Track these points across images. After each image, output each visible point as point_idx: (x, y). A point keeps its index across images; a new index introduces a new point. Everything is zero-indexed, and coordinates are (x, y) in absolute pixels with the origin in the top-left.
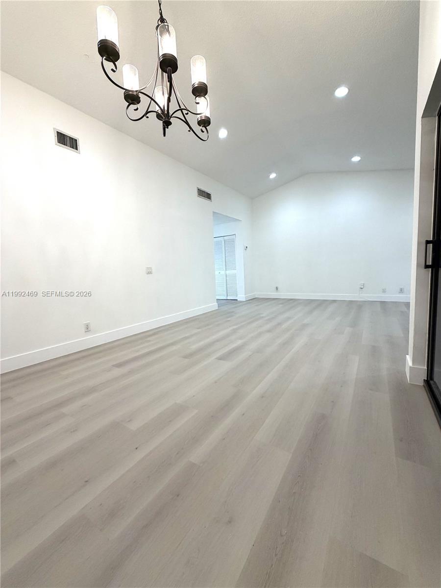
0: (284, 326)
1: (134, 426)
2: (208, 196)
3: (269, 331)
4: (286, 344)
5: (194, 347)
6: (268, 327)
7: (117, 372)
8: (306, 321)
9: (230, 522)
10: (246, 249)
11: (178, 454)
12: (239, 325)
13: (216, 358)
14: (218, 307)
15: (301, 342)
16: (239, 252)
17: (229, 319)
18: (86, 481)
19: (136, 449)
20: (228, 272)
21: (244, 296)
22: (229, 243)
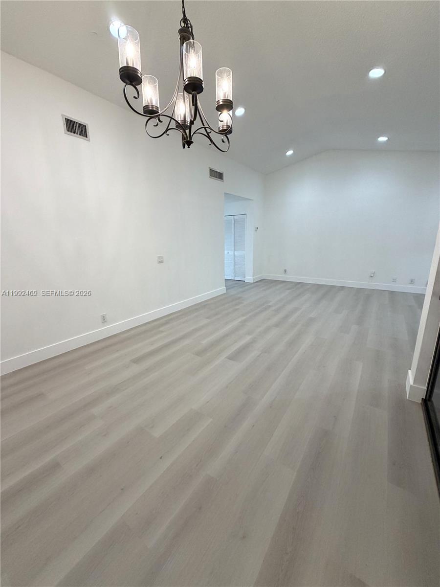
0: (291, 320)
1: (157, 433)
2: (220, 176)
3: (277, 325)
4: (293, 343)
5: (205, 342)
6: (275, 320)
7: (136, 369)
8: (312, 315)
9: (244, 537)
10: (256, 230)
11: (197, 466)
12: (248, 316)
13: (226, 358)
14: (227, 289)
15: (308, 340)
16: (249, 234)
17: (237, 307)
18: (122, 489)
19: (161, 458)
20: (237, 253)
21: (252, 278)
22: (239, 223)
